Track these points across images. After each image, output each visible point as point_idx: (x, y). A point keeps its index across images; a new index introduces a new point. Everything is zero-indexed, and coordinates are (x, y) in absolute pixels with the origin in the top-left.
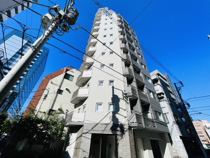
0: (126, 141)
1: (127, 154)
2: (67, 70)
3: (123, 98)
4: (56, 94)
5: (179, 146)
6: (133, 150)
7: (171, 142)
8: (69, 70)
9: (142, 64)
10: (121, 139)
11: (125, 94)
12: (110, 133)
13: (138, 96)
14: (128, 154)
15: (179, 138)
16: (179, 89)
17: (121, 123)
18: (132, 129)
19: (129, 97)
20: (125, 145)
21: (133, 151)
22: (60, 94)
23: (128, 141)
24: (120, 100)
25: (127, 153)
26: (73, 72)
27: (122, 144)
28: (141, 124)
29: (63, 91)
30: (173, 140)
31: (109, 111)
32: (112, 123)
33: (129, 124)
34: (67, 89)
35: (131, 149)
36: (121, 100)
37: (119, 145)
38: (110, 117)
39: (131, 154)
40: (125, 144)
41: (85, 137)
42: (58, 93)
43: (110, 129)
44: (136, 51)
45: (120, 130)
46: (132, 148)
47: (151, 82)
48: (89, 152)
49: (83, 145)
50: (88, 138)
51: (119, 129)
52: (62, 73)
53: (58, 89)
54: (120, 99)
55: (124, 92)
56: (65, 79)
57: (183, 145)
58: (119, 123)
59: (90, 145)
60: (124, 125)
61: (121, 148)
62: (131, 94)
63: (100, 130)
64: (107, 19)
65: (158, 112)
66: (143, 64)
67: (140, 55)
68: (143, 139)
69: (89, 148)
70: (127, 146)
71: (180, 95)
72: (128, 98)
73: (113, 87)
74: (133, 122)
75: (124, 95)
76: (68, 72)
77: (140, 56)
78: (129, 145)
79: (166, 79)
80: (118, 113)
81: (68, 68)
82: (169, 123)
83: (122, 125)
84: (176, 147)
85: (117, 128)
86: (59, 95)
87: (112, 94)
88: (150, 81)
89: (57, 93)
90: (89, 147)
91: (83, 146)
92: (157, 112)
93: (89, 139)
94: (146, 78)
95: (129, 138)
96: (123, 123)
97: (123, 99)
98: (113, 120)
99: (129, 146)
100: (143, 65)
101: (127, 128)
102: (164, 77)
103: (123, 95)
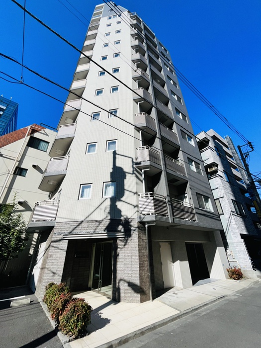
0: (131, 248)
1: (133, 271)
2: (34, 131)
3: (133, 171)
4: (12, 176)
5: (238, 251)
6: (146, 263)
7: (226, 245)
8: (37, 131)
9: (178, 111)
10: (124, 245)
11: (137, 164)
12: (105, 236)
13: (163, 168)
14: (135, 271)
15: (240, 237)
16: (246, 156)
17: (125, 217)
18: (146, 226)
19: (144, 169)
20: (129, 256)
21: (146, 265)
22: (20, 175)
23: (135, 249)
24: (126, 176)
25: (133, 269)
26: (46, 135)
27: (124, 255)
28: (165, 216)
29: (27, 170)
30: (228, 241)
31: (105, 197)
32: (109, 217)
33: (140, 218)
34: (34, 166)
35: (140, 261)
36: (128, 176)
37: (120, 257)
38: (106, 208)
39: (140, 270)
40: (129, 253)
41: (55, 247)
42: (17, 175)
43: (106, 229)
44: (168, 87)
45: (123, 230)
46: (144, 261)
47: (194, 145)
48: (62, 272)
49: (51, 261)
50: (61, 249)
51: (120, 228)
52: (23, 137)
53: (17, 168)
54: (127, 174)
55: (134, 161)
56: (30, 148)
57: (245, 248)
58: (122, 218)
59: (64, 261)
60: (131, 221)
61: (123, 262)
62: (148, 163)
63: (84, 232)
64: (110, 25)
65: (204, 196)
66: (180, 112)
67: (175, 95)
68: (171, 244)
69: (63, 266)
70: (133, 257)
71: (246, 166)
72: (143, 171)
73: (115, 153)
74: (149, 213)
75: (135, 166)
76: (36, 135)
77: (176, 97)
78: (138, 254)
79: (228, 145)
80: (122, 199)
81: (36, 128)
82: (223, 214)
83: (128, 221)
84: (233, 252)
85: (118, 226)
86: (18, 177)
87: (112, 166)
88: (192, 143)
89: (14, 174)
90: (63, 264)
91: (51, 264)
92: (202, 195)
93: (63, 250)
94: (184, 137)
95: (137, 244)
96: (129, 217)
97: (133, 173)
98: (110, 213)
99: (138, 257)
100: (180, 114)
101: (137, 226)
102: (225, 141)
103: (133, 166)
